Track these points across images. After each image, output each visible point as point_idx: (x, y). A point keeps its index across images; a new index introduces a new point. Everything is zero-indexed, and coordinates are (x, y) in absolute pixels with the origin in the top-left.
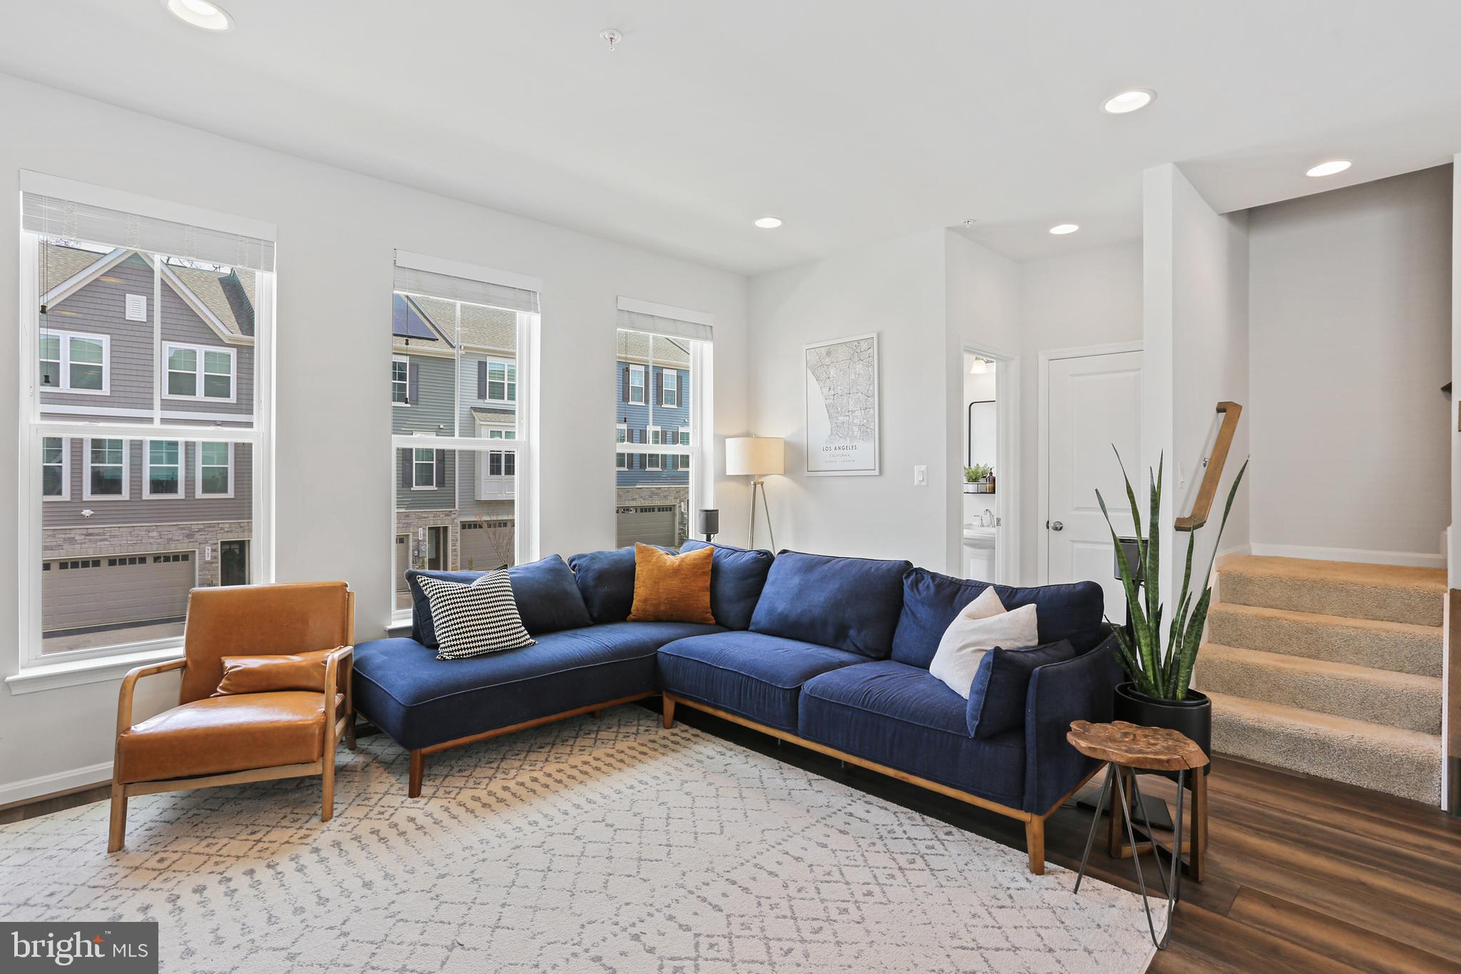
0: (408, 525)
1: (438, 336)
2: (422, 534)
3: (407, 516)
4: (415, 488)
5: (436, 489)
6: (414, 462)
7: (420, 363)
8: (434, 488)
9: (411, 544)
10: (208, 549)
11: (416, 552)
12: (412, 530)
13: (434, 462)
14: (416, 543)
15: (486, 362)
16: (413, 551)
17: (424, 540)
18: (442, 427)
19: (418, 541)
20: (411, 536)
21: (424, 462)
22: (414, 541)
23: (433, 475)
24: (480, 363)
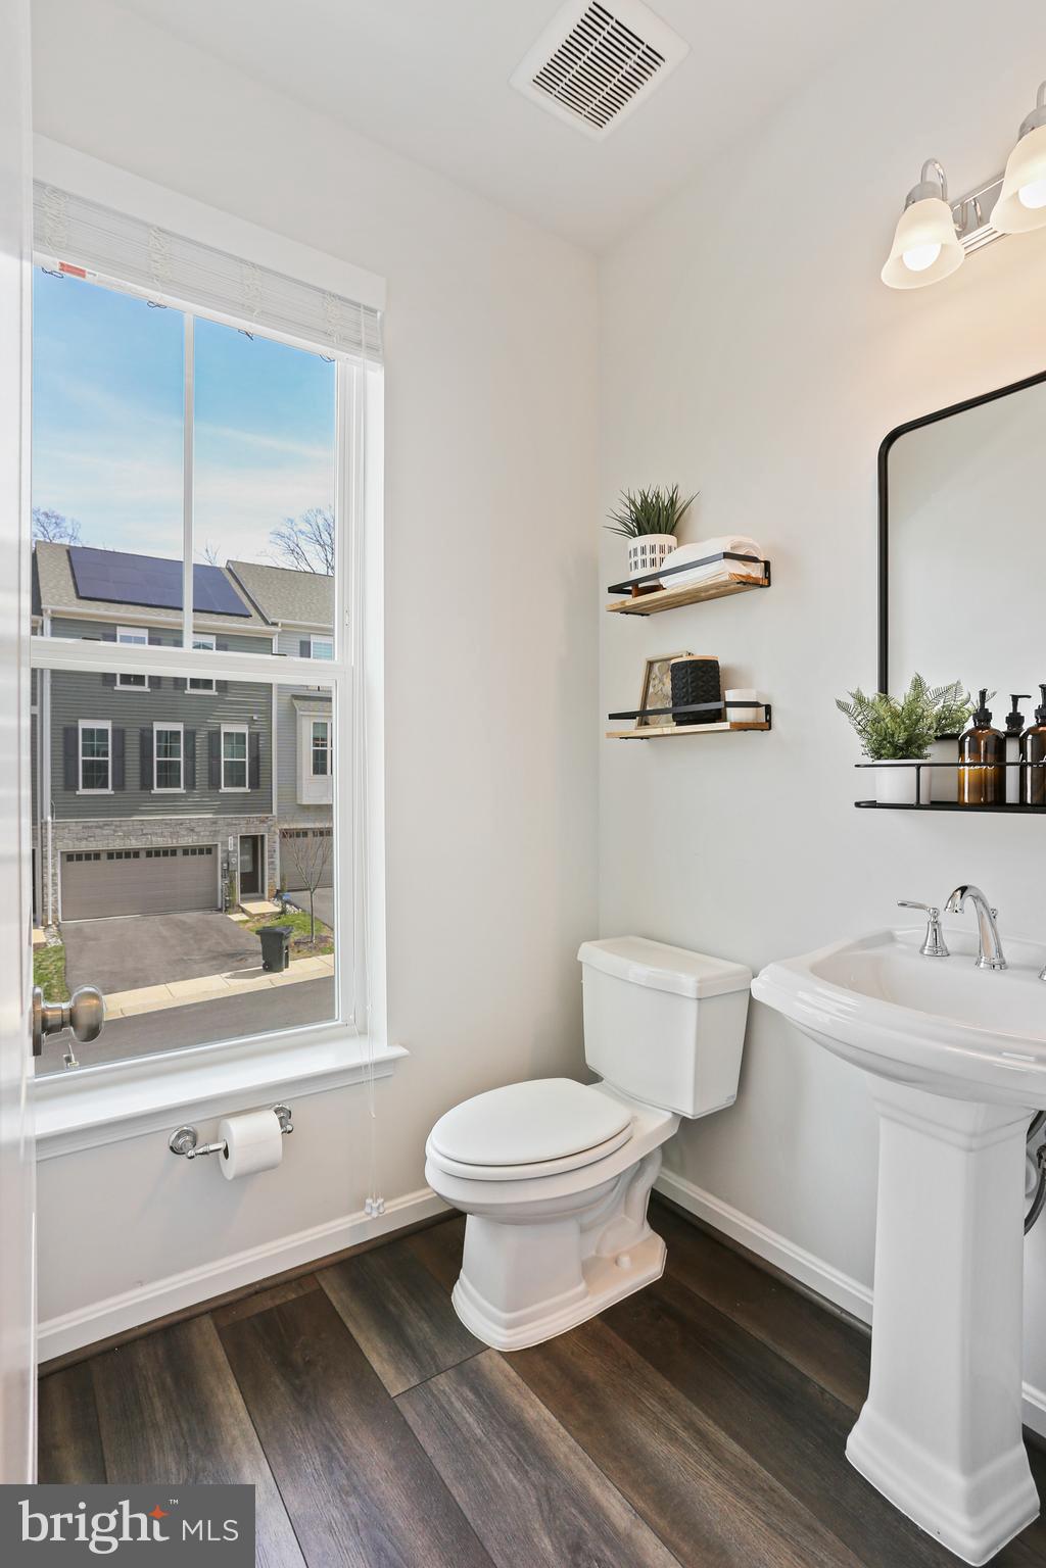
0: (215, 833)
1: (253, 611)
2: (232, 843)
3: (215, 823)
4: (224, 789)
5: (249, 791)
6: (223, 759)
7: (228, 643)
8: (246, 789)
9: (220, 855)
11: (225, 865)
12: (220, 838)
13: (247, 760)
14: (225, 854)
15: (309, 643)
16: (222, 863)
17: (235, 851)
18: (255, 718)
19: (228, 852)
20: (220, 845)
21: (235, 760)
22: (223, 851)
23: (245, 776)
24: (302, 643)
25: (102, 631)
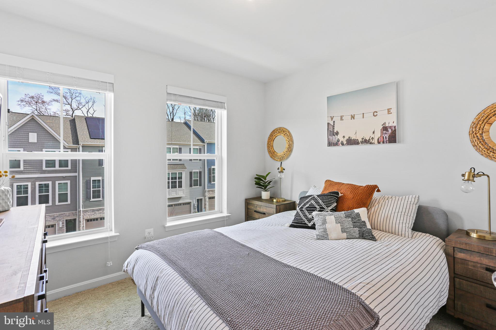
10: (61, 223)
25: (98, 149)
